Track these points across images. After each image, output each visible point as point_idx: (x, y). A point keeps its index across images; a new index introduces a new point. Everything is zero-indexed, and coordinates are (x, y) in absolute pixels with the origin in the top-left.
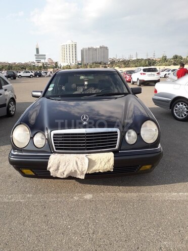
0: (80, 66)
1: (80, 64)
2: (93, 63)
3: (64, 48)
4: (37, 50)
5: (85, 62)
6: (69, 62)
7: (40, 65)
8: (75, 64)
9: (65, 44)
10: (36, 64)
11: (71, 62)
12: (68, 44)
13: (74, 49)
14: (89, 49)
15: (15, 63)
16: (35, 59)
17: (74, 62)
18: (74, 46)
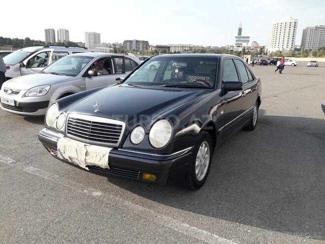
0: (297, 52)
1: (299, 50)
2: (319, 49)
3: (277, 27)
4: (240, 30)
5: (306, 48)
6: (281, 46)
7: (240, 49)
8: (290, 50)
9: (279, 22)
10: (236, 49)
11: (285, 47)
12: (284, 21)
13: (292, 29)
14: (317, 28)
15: (210, 47)
16: (235, 42)
17: (290, 46)
18: (293, 25)
